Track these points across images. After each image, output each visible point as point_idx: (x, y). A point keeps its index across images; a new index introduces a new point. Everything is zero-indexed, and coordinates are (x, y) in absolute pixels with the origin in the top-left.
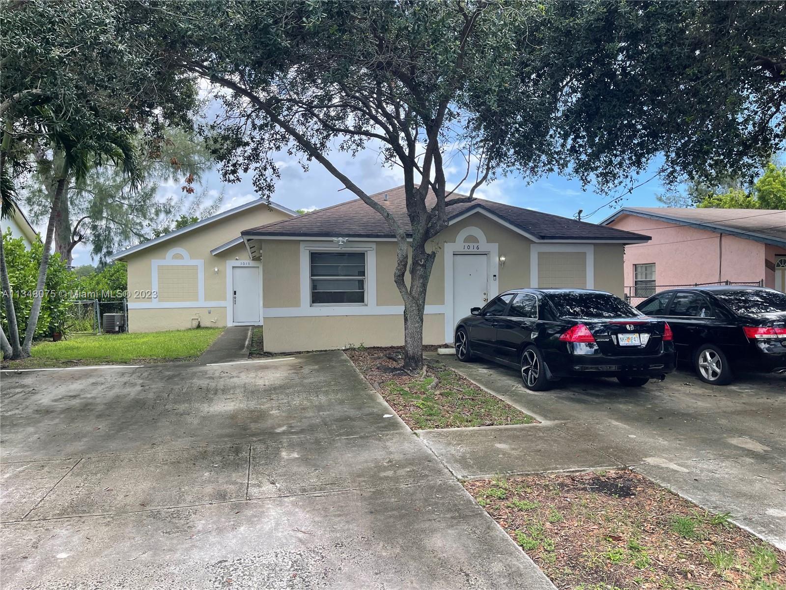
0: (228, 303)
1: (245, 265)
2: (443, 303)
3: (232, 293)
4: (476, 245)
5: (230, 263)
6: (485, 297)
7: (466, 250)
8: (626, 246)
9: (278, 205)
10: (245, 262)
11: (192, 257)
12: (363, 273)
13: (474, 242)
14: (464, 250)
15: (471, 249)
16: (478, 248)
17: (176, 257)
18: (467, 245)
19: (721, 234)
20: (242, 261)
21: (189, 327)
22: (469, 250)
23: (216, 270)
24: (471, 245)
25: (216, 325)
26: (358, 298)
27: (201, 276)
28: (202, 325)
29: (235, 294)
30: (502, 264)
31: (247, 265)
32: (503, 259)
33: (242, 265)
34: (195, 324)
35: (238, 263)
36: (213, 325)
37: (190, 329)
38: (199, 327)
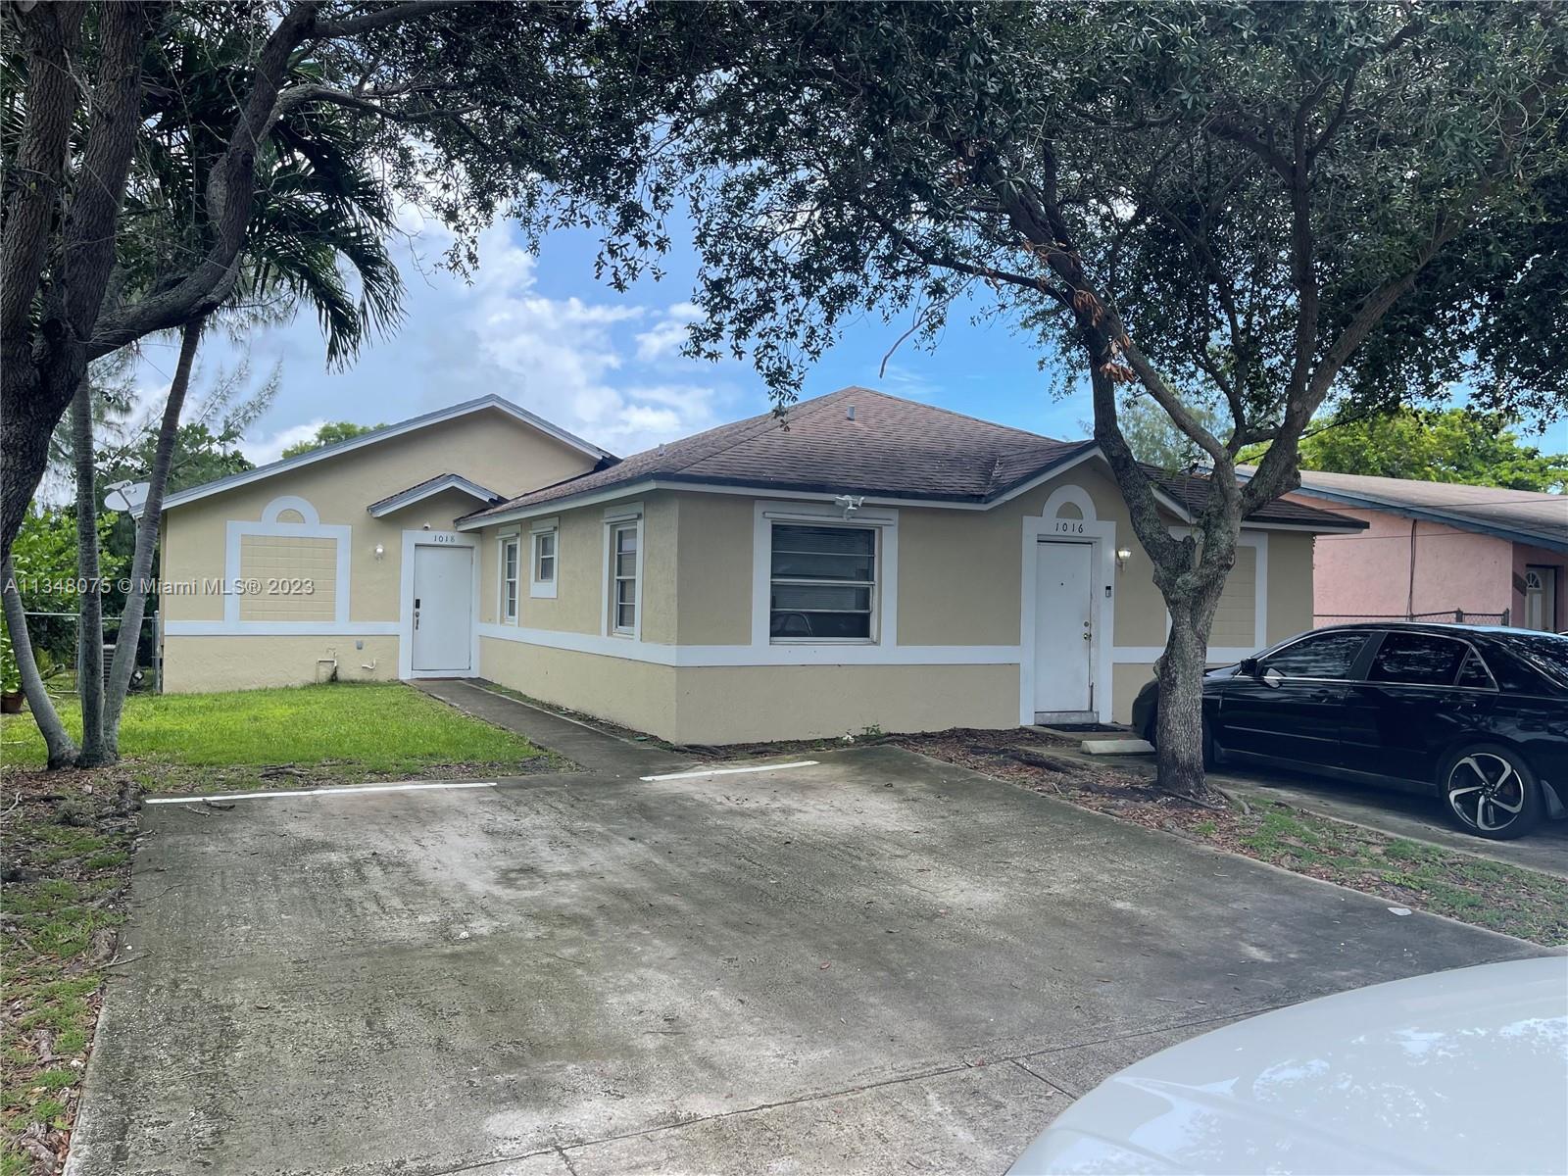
0: (403, 626)
1: (444, 543)
2: (1015, 641)
3: (412, 603)
4: (1078, 523)
5: (412, 536)
6: (1086, 630)
7: (1061, 532)
8: (1318, 537)
9: (527, 412)
10: (444, 534)
11: (324, 519)
12: (868, 574)
13: (1076, 518)
14: (1057, 533)
15: (1069, 532)
16: (1081, 530)
17: (287, 516)
18: (1062, 521)
19: (1415, 521)
20: (438, 534)
21: (312, 679)
22: (1065, 533)
23: (380, 550)
24: (1070, 522)
25: (373, 677)
26: (858, 626)
27: (344, 560)
28: (341, 675)
29: (417, 604)
30: (1120, 563)
31: (449, 543)
32: (1124, 554)
33: (438, 543)
34: (325, 673)
35: (428, 538)
36: (367, 676)
37: (313, 685)
38: (334, 679)
